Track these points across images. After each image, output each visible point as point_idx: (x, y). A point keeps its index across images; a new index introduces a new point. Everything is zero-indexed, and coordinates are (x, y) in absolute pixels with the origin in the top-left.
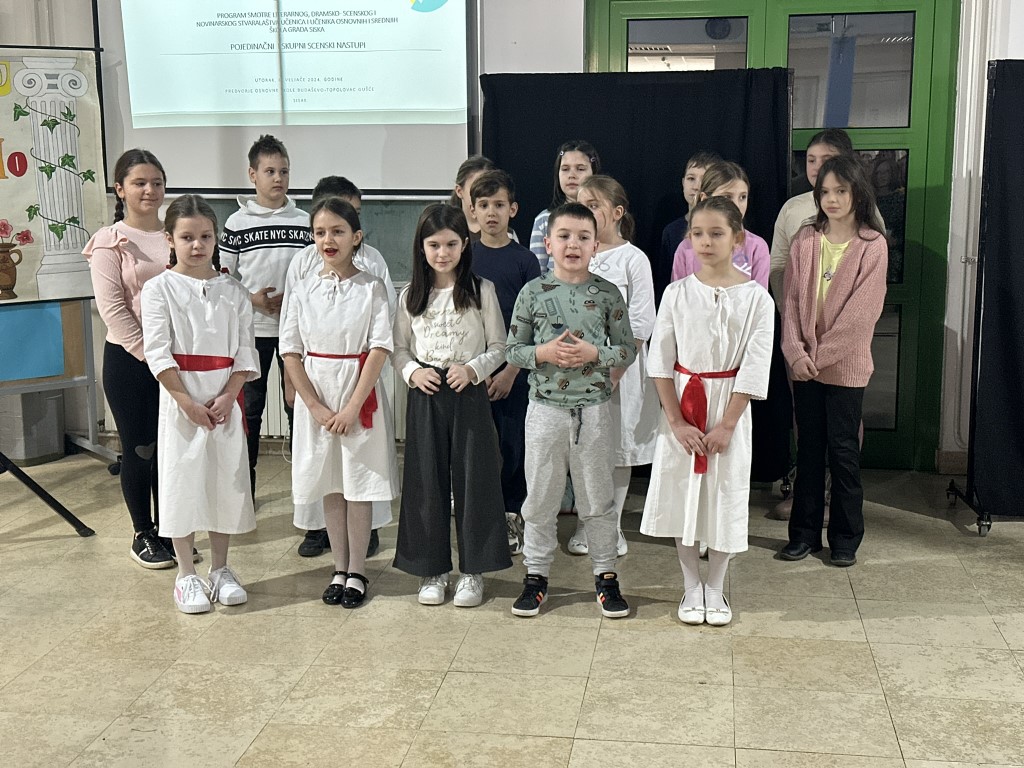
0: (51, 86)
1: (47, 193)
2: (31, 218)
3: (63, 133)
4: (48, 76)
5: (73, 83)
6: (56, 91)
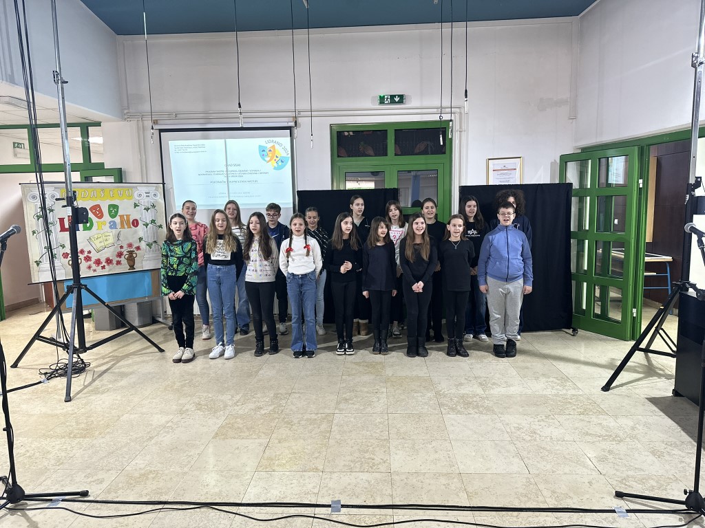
0: (147, 196)
1: (146, 233)
2: (140, 241)
3: (151, 212)
4: (146, 193)
5: (155, 195)
6: (149, 198)
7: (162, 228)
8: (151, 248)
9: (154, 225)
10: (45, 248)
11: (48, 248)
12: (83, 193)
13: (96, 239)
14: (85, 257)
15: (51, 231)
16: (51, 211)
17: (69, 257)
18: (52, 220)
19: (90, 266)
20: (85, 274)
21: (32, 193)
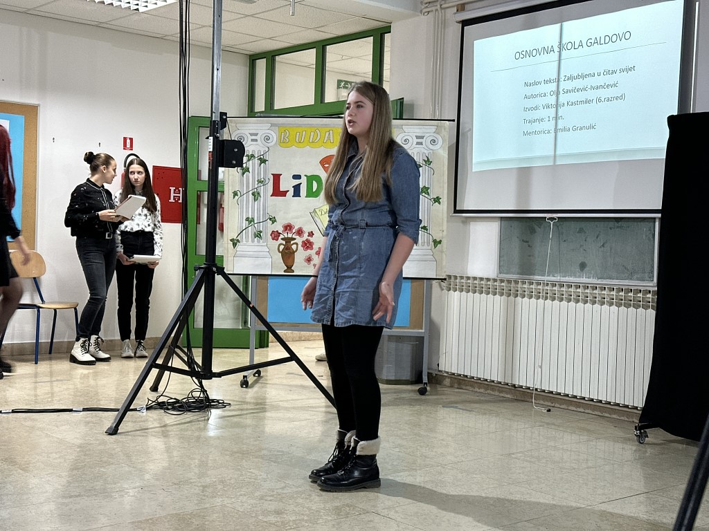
0: (418, 143)
3: (424, 173)
4: (418, 137)
5: (433, 141)
6: (421, 146)
7: (439, 203)
9: (426, 196)
10: (247, 219)
11: (250, 221)
12: (312, 134)
13: (323, 213)
14: (303, 242)
15: (259, 194)
16: (263, 161)
17: (280, 238)
18: (262, 177)
19: (309, 258)
20: (302, 270)
21: (238, 132)
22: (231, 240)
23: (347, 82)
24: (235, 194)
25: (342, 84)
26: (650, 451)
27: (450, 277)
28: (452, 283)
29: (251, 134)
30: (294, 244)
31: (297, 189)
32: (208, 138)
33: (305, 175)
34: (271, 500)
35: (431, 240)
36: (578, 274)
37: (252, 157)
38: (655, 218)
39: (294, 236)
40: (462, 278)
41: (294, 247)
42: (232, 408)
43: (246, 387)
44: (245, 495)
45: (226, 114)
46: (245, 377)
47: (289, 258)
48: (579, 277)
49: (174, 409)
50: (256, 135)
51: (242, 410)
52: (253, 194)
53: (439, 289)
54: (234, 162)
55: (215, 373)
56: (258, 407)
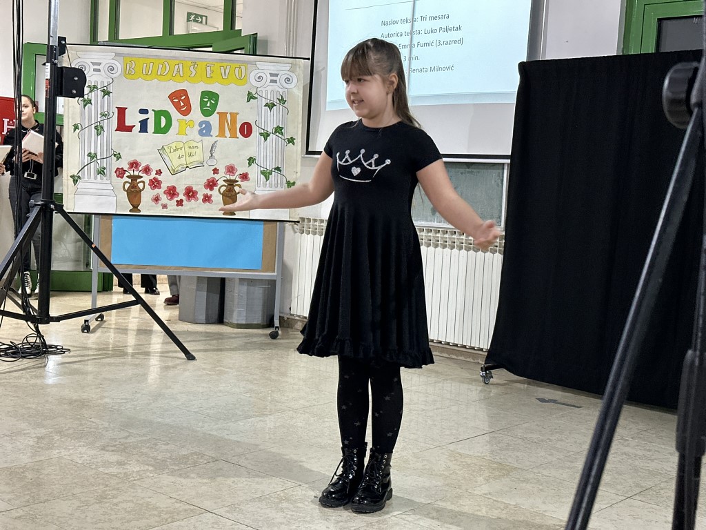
0: (272, 81)
1: (262, 150)
2: (250, 165)
3: (278, 112)
4: (272, 75)
5: (288, 80)
6: (275, 84)
7: (294, 144)
8: (267, 179)
9: (280, 136)
10: (89, 155)
11: (92, 156)
12: (161, 66)
13: (172, 151)
14: (151, 180)
15: (102, 127)
16: (106, 93)
17: (125, 175)
18: (106, 110)
19: (157, 197)
20: (148, 210)
21: (79, 60)
22: (72, 177)
23: (197, 16)
24: (76, 127)
25: (193, 17)
26: (494, 391)
27: (303, 219)
28: (305, 226)
29: (94, 64)
30: (139, 182)
31: (144, 124)
32: (44, 64)
33: (153, 110)
34: (112, 451)
35: (285, 182)
36: (429, 218)
37: (94, 88)
38: (503, 164)
39: (140, 174)
40: (315, 220)
41: (141, 185)
42: (71, 354)
43: (88, 332)
44: (84, 446)
45: (64, 39)
46: (86, 321)
47: (135, 196)
48: (431, 221)
49: (7, 355)
50: (99, 64)
51: (82, 356)
52: (96, 128)
53: (292, 232)
54: (75, 92)
55: (52, 317)
56: (100, 352)
